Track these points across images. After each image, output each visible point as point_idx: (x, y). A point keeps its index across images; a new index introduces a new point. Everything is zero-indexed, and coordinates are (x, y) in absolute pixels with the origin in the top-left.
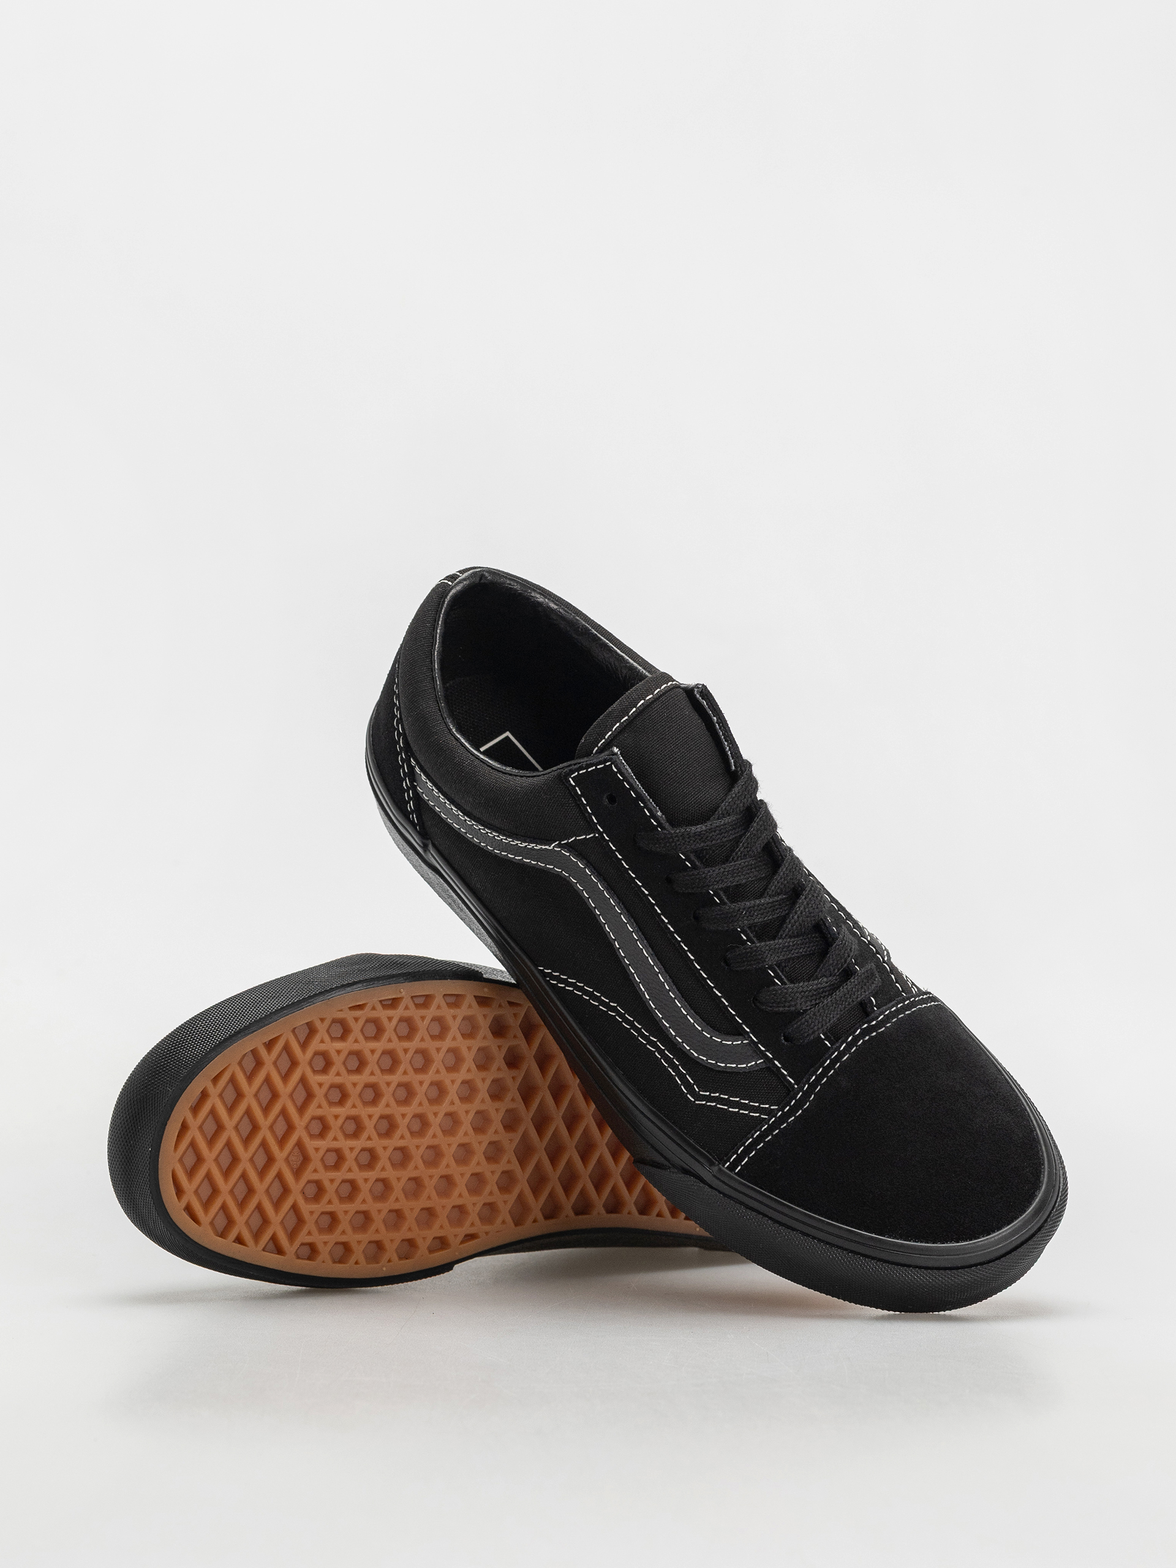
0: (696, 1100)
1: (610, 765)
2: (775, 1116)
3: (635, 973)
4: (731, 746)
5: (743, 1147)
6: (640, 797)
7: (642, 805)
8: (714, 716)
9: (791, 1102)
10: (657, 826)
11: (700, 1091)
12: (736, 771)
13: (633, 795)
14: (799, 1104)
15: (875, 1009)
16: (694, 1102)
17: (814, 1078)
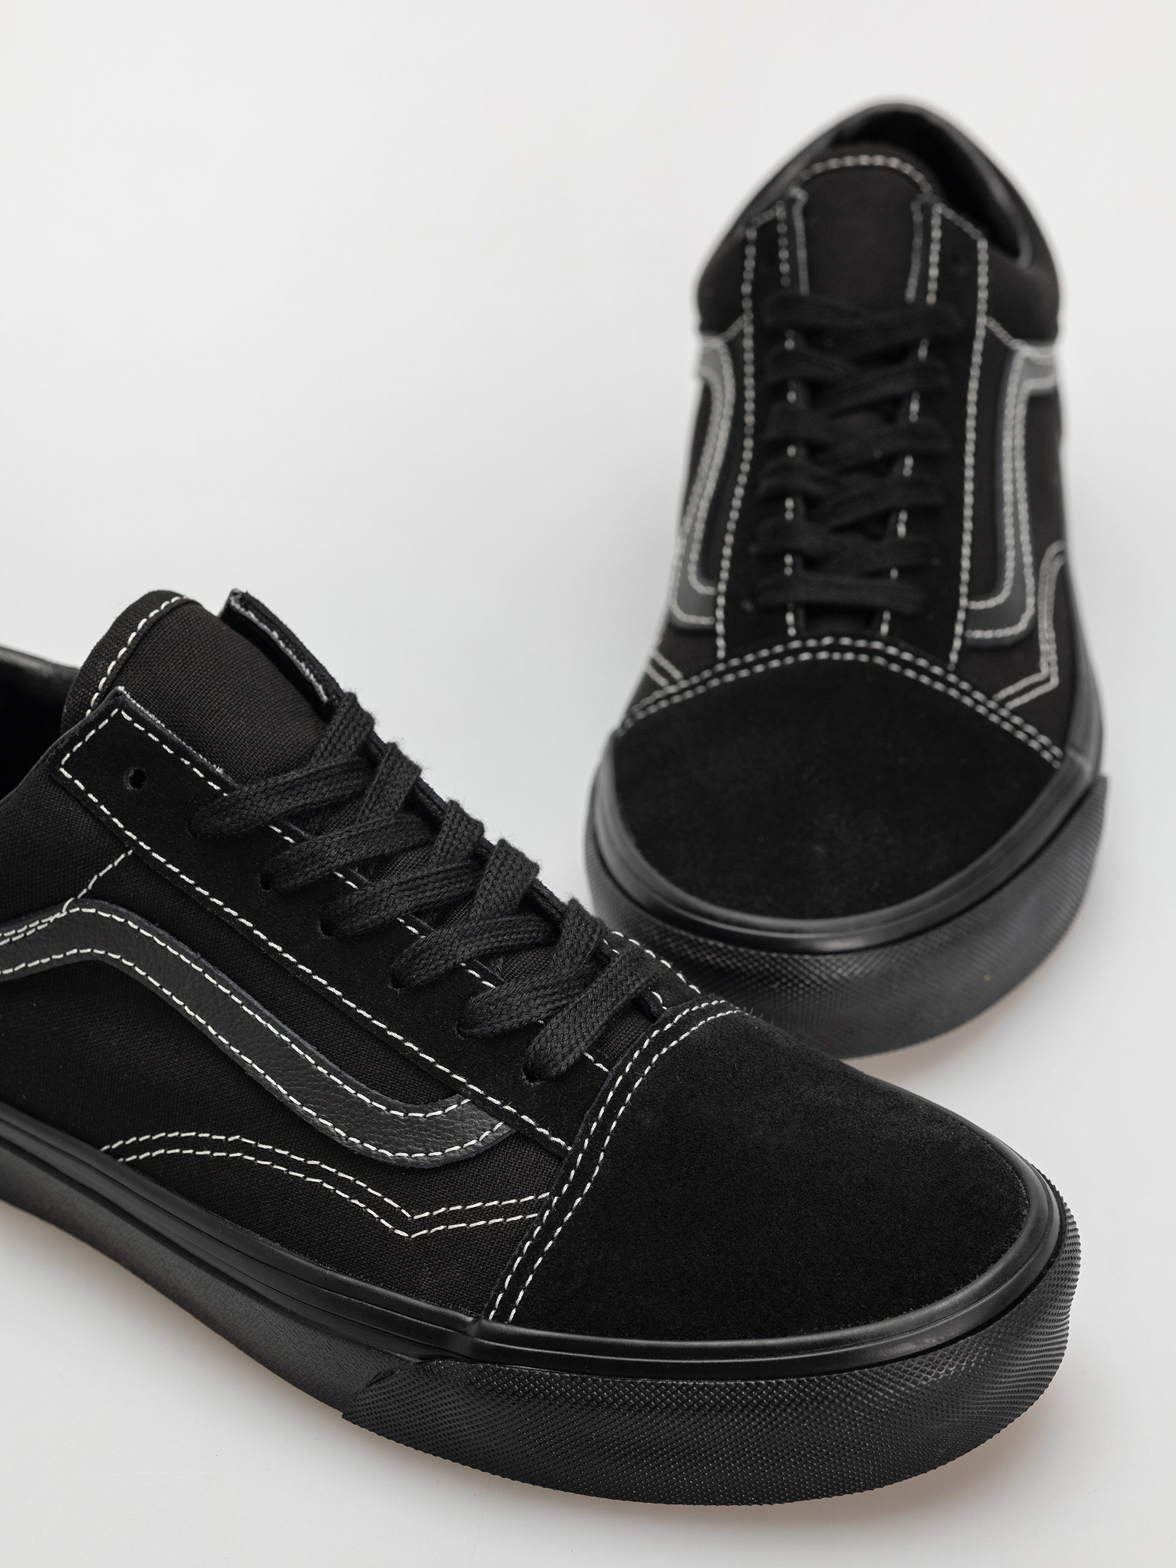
0: (410, 1234)
1: (119, 713)
2: (549, 1207)
3: (253, 1062)
4: (311, 666)
5: (509, 1277)
6: (180, 752)
7: (187, 763)
8: (272, 630)
9: (569, 1176)
10: (221, 791)
11: (413, 1215)
12: (331, 701)
13: (169, 751)
14: (584, 1174)
15: (665, 1008)
16: (410, 1237)
17: (595, 1125)
